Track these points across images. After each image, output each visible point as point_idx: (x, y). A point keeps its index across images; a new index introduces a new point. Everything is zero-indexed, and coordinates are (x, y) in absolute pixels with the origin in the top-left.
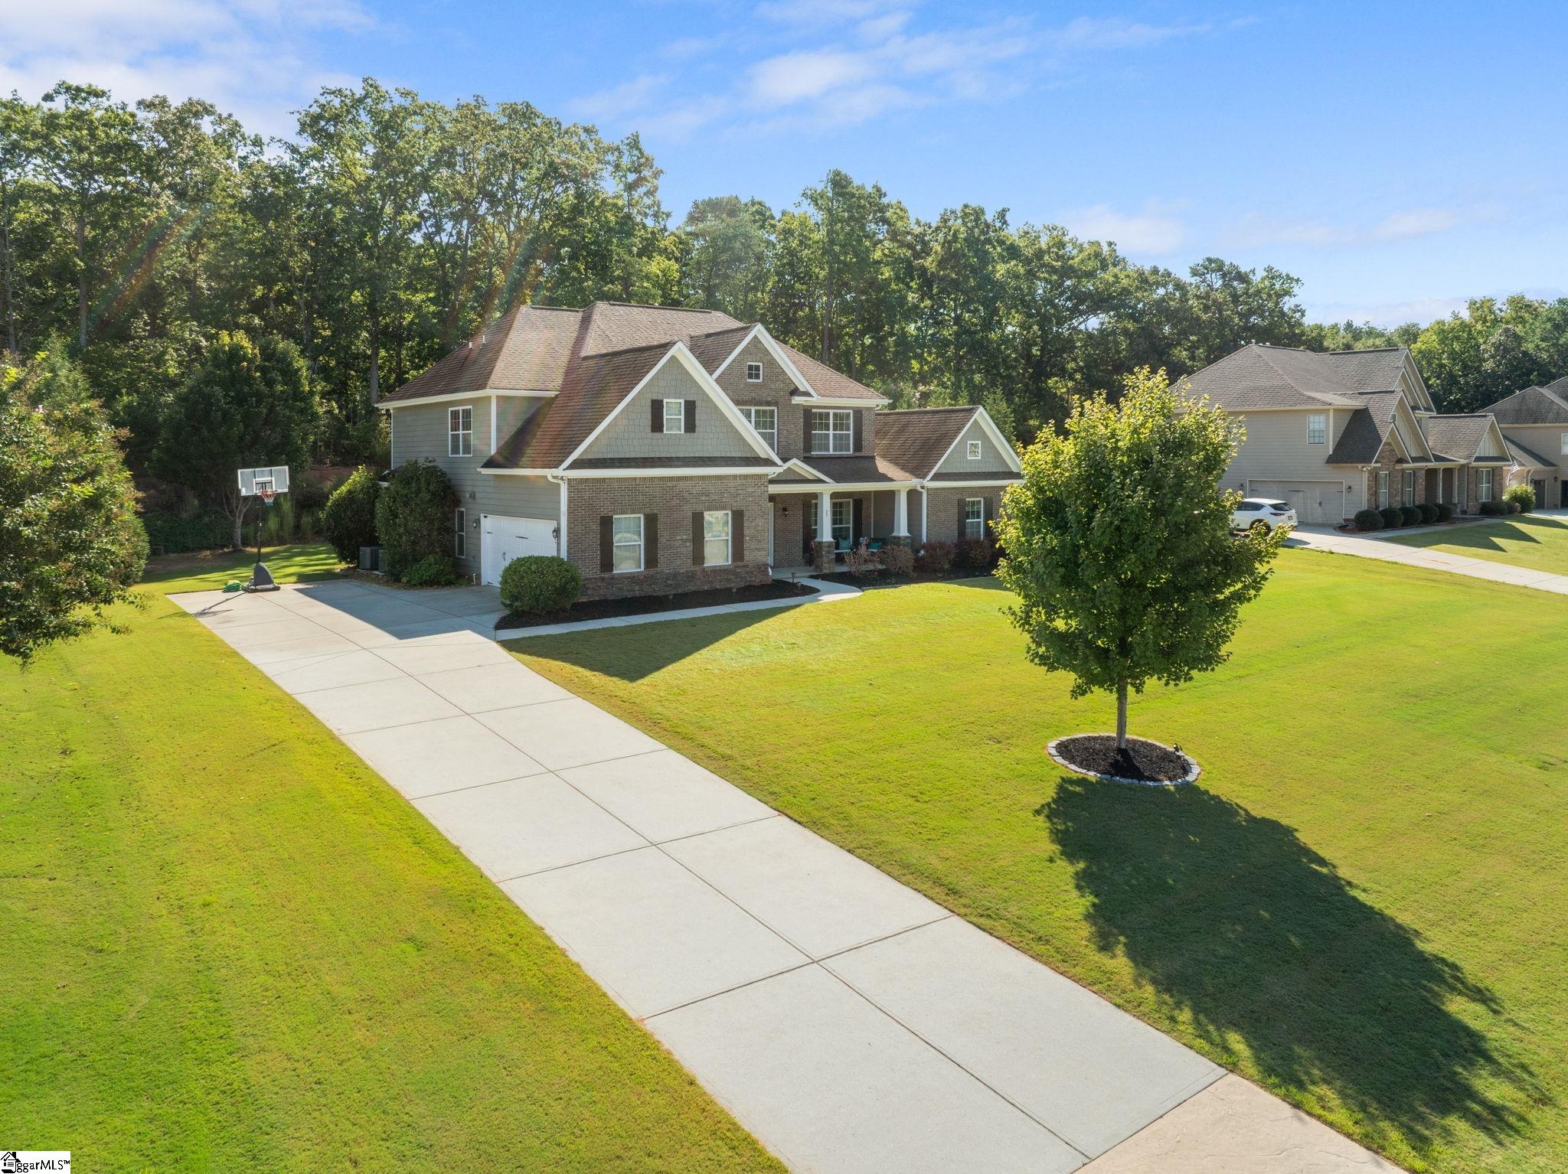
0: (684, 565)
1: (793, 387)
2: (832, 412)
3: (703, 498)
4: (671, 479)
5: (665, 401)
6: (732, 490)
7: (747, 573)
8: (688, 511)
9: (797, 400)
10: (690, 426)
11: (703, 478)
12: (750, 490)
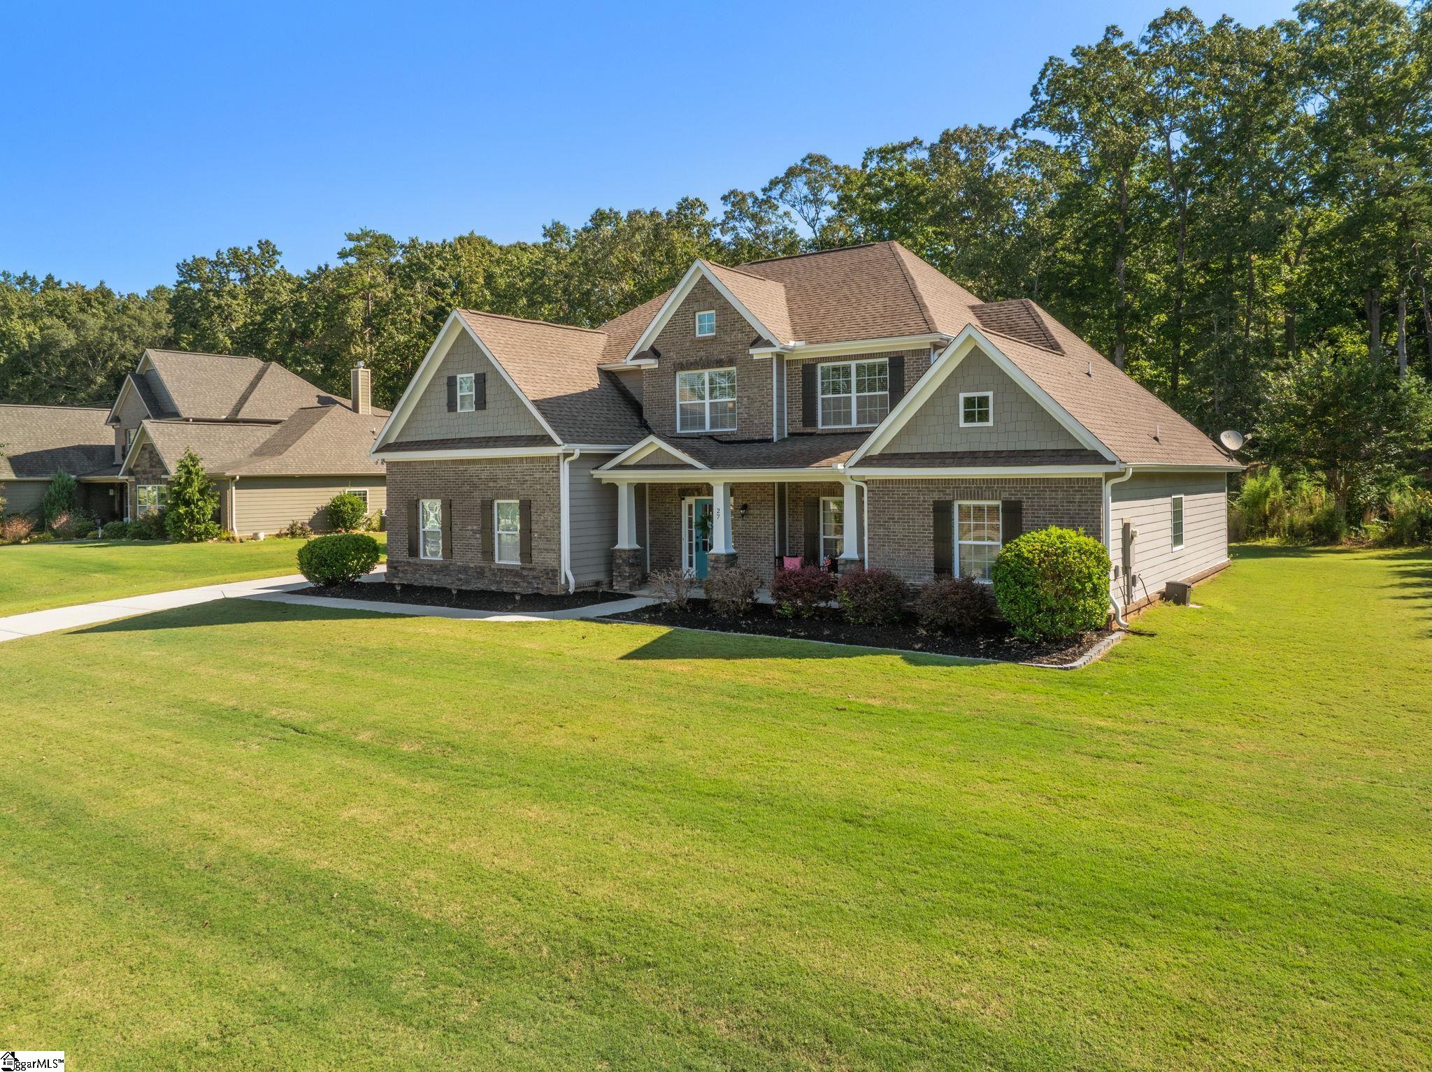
0: (473, 559)
1: (755, 336)
2: (853, 364)
3: (491, 484)
4: (462, 462)
5: (459, 376)
6: (519, 476)
7: (535, 578)
8: (477, 497)
9: (758, 353)
10: (481, 403)
11: (491, 461)
12: (537, 475)
